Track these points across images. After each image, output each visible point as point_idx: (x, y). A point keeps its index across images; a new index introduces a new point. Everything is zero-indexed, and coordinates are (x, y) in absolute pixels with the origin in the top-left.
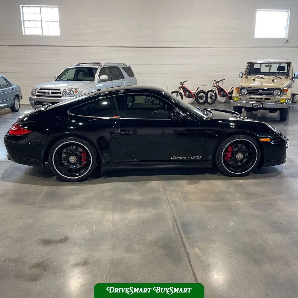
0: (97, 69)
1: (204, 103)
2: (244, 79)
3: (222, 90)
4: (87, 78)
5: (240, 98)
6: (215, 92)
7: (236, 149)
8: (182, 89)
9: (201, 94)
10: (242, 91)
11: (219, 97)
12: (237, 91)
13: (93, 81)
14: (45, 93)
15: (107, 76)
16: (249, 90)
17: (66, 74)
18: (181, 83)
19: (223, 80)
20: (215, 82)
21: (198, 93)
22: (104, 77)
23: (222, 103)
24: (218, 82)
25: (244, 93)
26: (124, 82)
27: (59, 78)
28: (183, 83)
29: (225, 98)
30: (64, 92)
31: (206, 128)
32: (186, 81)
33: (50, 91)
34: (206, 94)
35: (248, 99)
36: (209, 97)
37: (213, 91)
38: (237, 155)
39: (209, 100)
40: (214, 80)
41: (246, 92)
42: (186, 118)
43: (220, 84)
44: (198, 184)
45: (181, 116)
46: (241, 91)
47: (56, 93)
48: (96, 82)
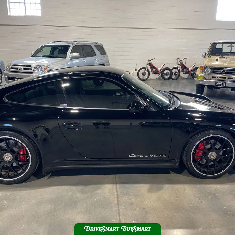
0: (69, 46)
1: (169, 79)
2: (207, 58)
3: (185, 67)
4: (60, 56)
5: (204, 76)
6: (179, 69)
7: (208, 146)
8: (149, 66)
9: (166, 71)
10: (206, 70)
11: (182, 74)
12: (201, 69)
13: (65, 58)
14: (18, 69)
15: (78, 54)
16: (212, 69)
17: (41, 51)
18: (149, 60)
19: (186, 58)
20: (179, 60)
21: (164, 70)
22: (76, 54)
23: (184, 79)
24: (181, 60)
25: (208, 72)
26: (96, 59)
27: (35, 55)
28: (150, 61)
29: (187, 74)
30: (36, 68)
31: (172, 121)
32: (153, 59)
33: (22, 67)
34: (171, 70)
35: (212, 78)
36: (173, 73)
37: (177, 68)
38: (210, 154)
39: (174, 77)
40: (179, 59)
41: (210, 71)
42: (149, 109)
43: (184, 62)
44: (162, 191)
45: (142, 107)
46: (204, 70)
47: (28, 69)
48: (68, 59)
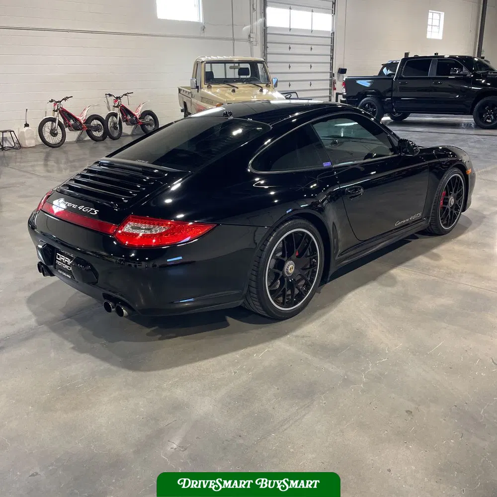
1: (104, 138)
9: (95, 122)
19: (128, 94)
21: (90, 119)
24: (119, 98)
28: (60, 102)
29: (135, 124)
32: (68, 98)
